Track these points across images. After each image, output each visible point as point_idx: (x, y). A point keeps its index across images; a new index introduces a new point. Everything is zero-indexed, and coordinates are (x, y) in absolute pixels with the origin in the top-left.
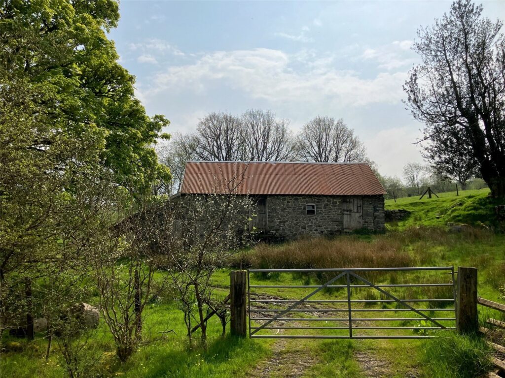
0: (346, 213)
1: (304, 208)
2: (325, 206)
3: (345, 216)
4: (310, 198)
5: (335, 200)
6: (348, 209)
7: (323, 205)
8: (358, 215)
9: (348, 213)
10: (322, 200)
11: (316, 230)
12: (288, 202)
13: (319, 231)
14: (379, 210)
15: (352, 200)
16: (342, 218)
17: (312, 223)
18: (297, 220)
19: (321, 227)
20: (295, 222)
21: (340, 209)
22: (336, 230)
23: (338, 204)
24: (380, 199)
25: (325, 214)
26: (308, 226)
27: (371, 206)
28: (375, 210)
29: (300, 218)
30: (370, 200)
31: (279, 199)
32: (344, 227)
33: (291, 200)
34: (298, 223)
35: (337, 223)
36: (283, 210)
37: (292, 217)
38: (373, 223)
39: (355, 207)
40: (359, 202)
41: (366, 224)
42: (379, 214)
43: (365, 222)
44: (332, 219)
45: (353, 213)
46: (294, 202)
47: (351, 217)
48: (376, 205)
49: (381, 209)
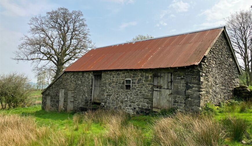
0: (157, 89)
1: (123, 83)
2: (138, 81)
3: (155, 93)
4: (128, 72)
5: (147, 75)
6: (159, 85)
7: (137, 80)
8: (168, 92)
9: (158, 89)
10: (136, 74)
11: (130, 106)
12: (113, 77)
13: (132, 107)
14: (193, 87)
15: (162, 75)
16: (152, 94)
17: (127, 98)
18: (117, 95)
19: (135, 103)
20: (116, 96)
21: (151, 84)
22: (146, 107)
23: (150, 78)
24: (194, 72)
25: (138, 90)
26: (125, 101)
27: (183, 82)
28: (188, 88)
29: (119, 92)
30: (181, 74)
31: (108, 74)
32: (153, 106)
33: (115, 75)
34: (118, 97)
35: (148, 100)
36: (110, 84)
37: (115, 92)
38: (185, 103)
39: (166, 82)
40: (170, 77)
41: (176, 104)
42: (192, 93)
43: (175, 102)
44: (143, 95)
45: (163, 90)
46: (117, 77)
47: (161, 95)
48: (188, 80)
49: (195, 85)
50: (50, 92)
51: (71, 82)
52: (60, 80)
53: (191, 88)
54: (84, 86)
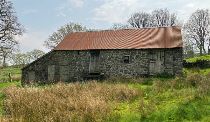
0: (152, 62)
1: (123, 58)
2: (136, 57)
3: (151, 65)
4: (127, 51)
5: (144, 53)
6: (154, 59)
7: (135, 56)
8: (161, 63)
9: (154, 62)
10: (135, 52)
11: (130, 73)
12: (112, 54)
13: (132, 74)
14: (178, 59)
15: (157, 52)
16: (148, 65)
17: (127, 68)
18: (117, 66)
19: (134, 71)
20: (116, 68)
21: (147, 59)
22: (144, 73)
23: (146, 55)
24: (179, 51)
25: (137, 63)
26: (125, 70)
27: (172, 56)
28: (175, 60)
29: (119, 64)
30: (170, 52)
31: (107, 52)
32: (150, 71)
33: (114, 53)
34: (118, 68)
35: (145, 69)
36: (109, 60)
37: (114, 64)
38: (173, 69)
39: (159, 57)
40: (162, 54)
41: (167, 70)
42: (178, 62)
43: (166, 68)
44: (141, 65)
45: (157, 62)
46: (116, 54)
47: (155, 65)
48: (175, 56)
49: (179, 58)
50: (34, 67)
51: (64, 58)
52: (48, 57)
53: (177, 60)
54: (81, 61)
